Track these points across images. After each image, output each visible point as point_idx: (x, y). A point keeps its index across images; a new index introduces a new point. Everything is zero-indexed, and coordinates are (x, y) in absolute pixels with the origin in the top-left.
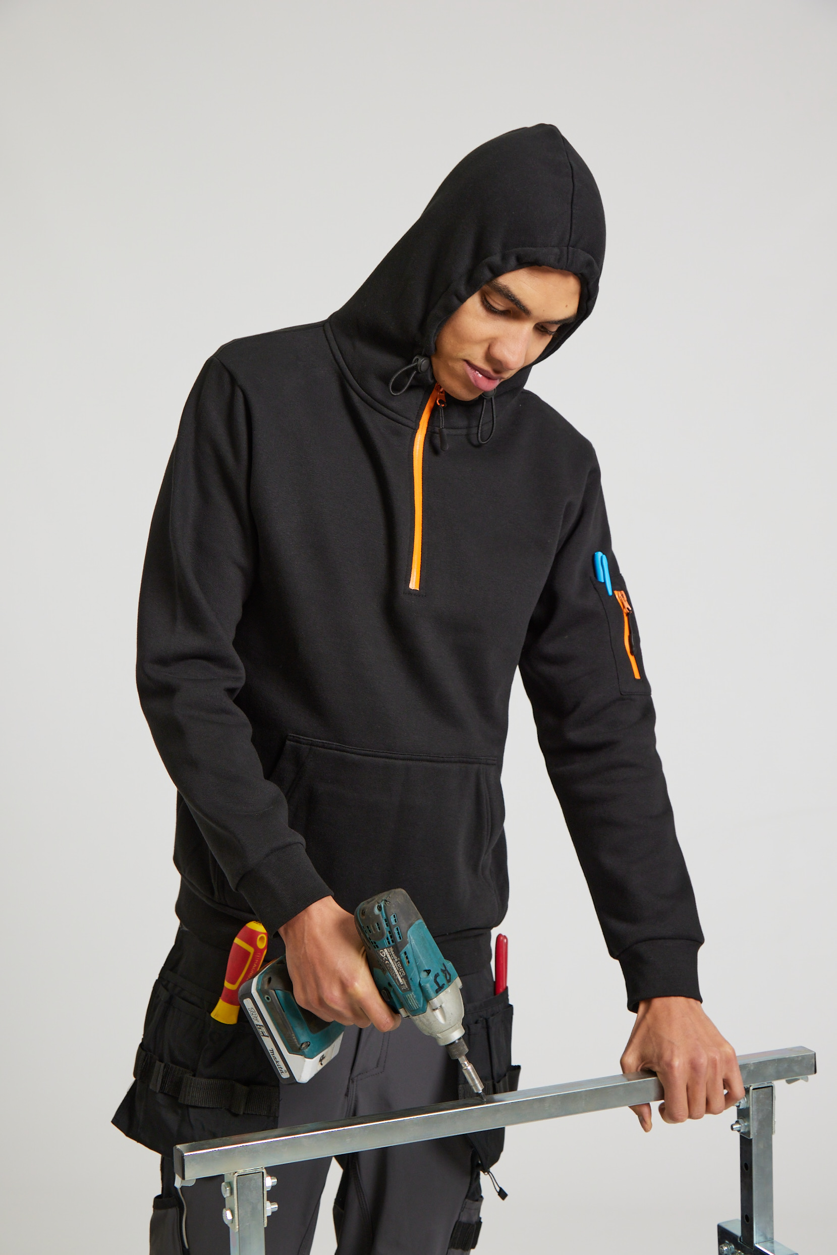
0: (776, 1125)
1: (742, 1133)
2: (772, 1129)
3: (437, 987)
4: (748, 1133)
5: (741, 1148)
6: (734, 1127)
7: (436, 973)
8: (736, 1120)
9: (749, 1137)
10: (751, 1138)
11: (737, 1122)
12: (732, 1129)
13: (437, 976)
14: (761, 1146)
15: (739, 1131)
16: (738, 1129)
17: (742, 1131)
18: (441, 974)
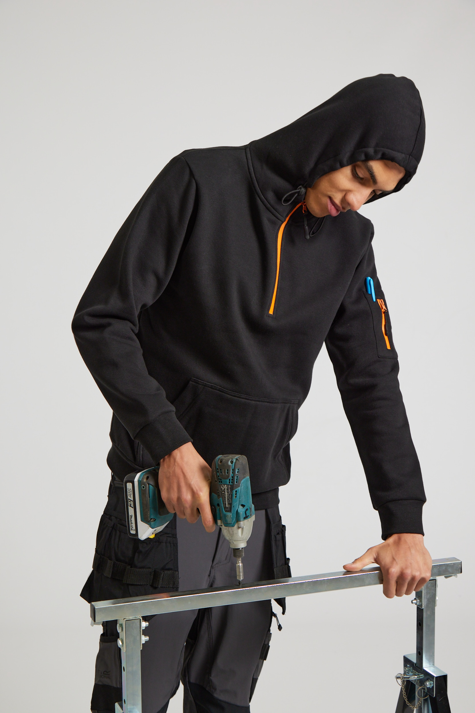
0: (437, 602)
1: (418, 605)
2: (435, 603)
3: (245, 516)
4: (421, 605)
5: (417, 613)
6: (413, 602)
7: (247, 508)
8: (415, 597)
9: (422, 607)
10: (423, 608)
11: (415, 599)
12: (412, 602)
13: (247, 510)
14: (429, 613)
15: (416, 604)
16: (416, 603)
17: (417, 604)
18: (249, 509)
